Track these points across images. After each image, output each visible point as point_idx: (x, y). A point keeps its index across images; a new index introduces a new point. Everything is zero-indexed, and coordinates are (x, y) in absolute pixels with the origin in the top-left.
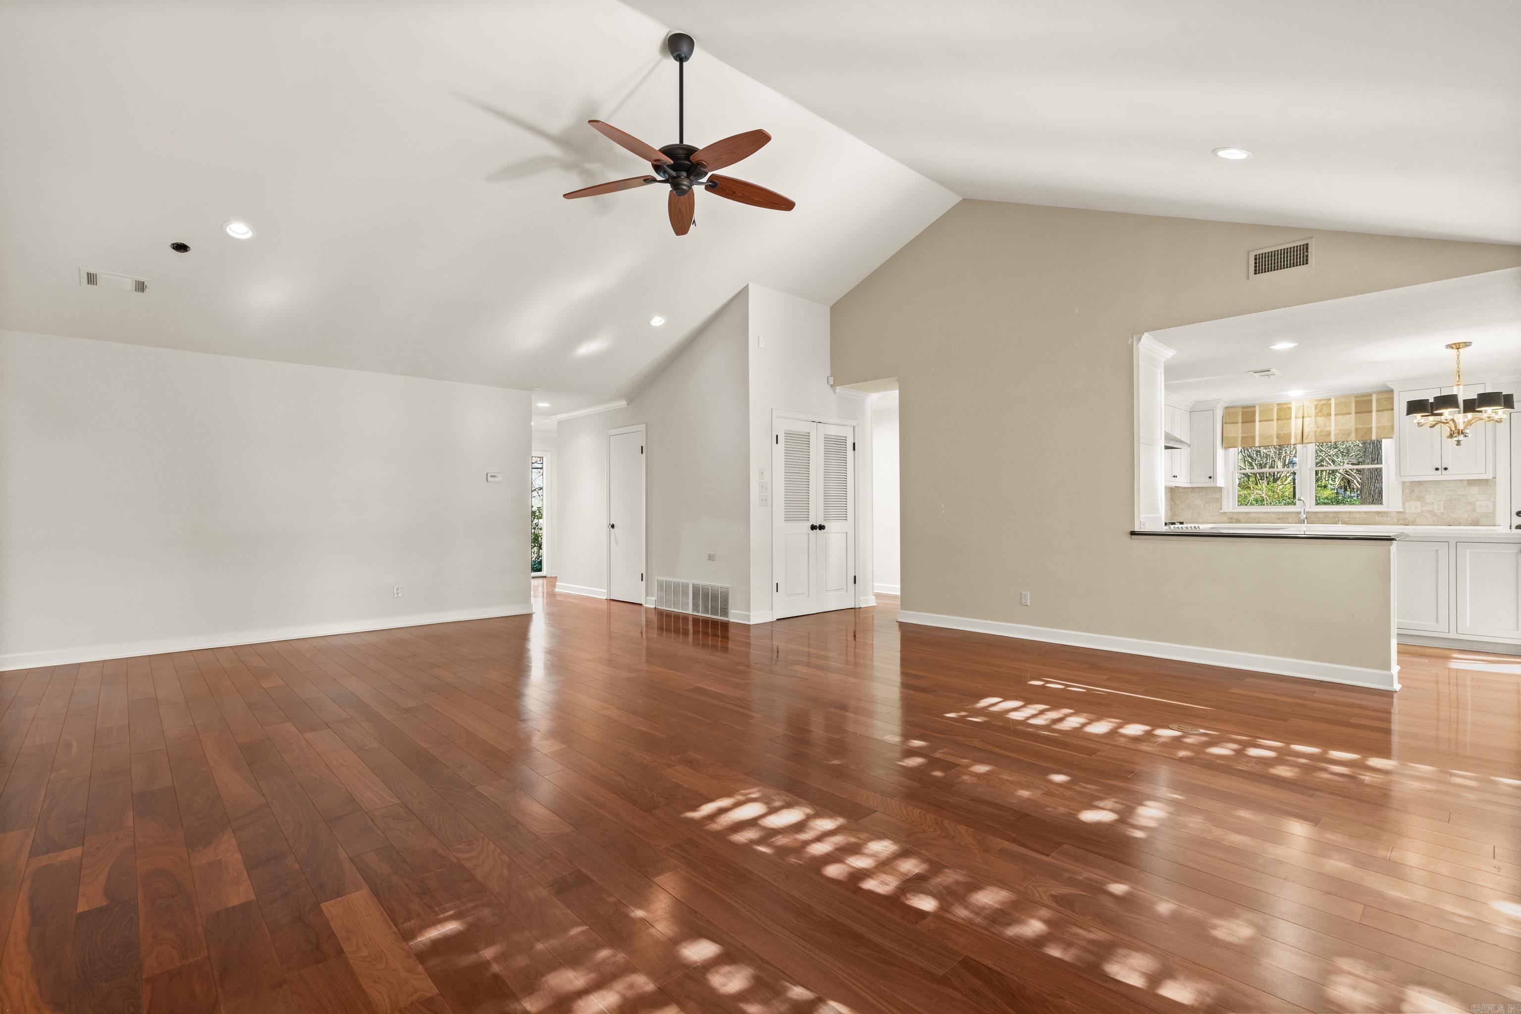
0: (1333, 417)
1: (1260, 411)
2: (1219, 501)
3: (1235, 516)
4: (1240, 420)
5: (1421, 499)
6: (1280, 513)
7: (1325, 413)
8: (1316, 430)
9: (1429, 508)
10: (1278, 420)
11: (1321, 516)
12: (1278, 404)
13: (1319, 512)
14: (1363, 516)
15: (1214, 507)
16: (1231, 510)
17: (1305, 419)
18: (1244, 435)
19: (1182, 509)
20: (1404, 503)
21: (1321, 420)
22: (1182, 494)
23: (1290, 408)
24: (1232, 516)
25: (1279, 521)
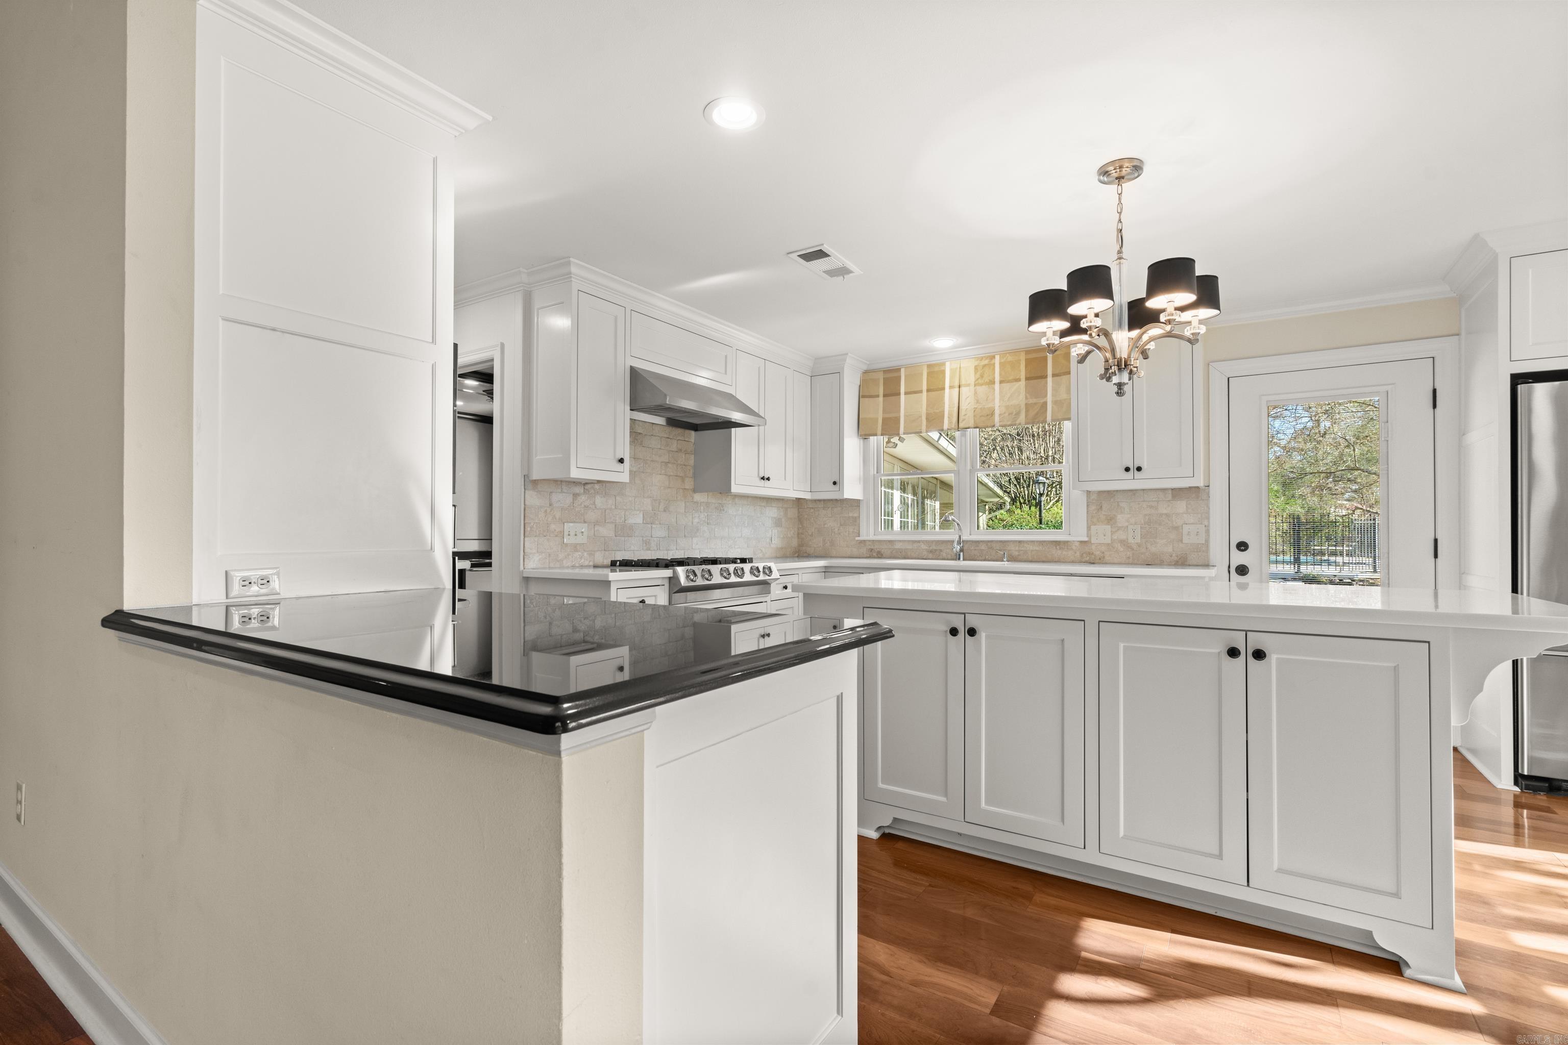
0: (997, 386)
1: (906, 376)
2: (856, 521)
3: (876, 547)
4: (881, 392)
5: (1110, 520)
6: (933, 541)
7: (987, 380)
8: (976, 407)
9: (1121, 535)
10: (928, 391)
11: (983, 547)
12: (929, 366)
13: (981, 541)
14: (1037, 549)
15: (851, 530)
16: (872, 537)
17: (962, 389)
18: (887, 416)
19: (812, 535)
20: (1089, 528)
21: (982, 390)
22: (812, 510)
23: (943, 372)
24: (872, 547)
25: (931, 556)
